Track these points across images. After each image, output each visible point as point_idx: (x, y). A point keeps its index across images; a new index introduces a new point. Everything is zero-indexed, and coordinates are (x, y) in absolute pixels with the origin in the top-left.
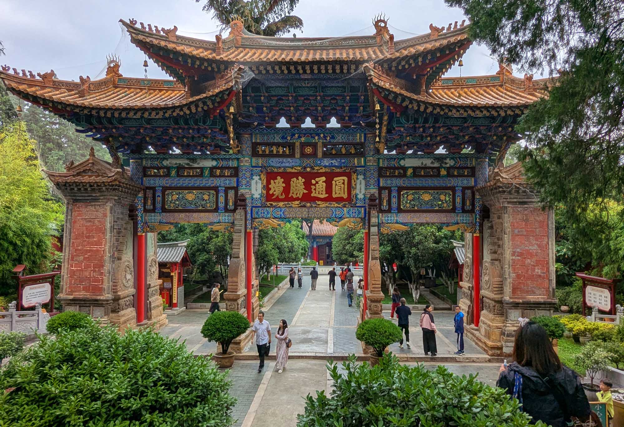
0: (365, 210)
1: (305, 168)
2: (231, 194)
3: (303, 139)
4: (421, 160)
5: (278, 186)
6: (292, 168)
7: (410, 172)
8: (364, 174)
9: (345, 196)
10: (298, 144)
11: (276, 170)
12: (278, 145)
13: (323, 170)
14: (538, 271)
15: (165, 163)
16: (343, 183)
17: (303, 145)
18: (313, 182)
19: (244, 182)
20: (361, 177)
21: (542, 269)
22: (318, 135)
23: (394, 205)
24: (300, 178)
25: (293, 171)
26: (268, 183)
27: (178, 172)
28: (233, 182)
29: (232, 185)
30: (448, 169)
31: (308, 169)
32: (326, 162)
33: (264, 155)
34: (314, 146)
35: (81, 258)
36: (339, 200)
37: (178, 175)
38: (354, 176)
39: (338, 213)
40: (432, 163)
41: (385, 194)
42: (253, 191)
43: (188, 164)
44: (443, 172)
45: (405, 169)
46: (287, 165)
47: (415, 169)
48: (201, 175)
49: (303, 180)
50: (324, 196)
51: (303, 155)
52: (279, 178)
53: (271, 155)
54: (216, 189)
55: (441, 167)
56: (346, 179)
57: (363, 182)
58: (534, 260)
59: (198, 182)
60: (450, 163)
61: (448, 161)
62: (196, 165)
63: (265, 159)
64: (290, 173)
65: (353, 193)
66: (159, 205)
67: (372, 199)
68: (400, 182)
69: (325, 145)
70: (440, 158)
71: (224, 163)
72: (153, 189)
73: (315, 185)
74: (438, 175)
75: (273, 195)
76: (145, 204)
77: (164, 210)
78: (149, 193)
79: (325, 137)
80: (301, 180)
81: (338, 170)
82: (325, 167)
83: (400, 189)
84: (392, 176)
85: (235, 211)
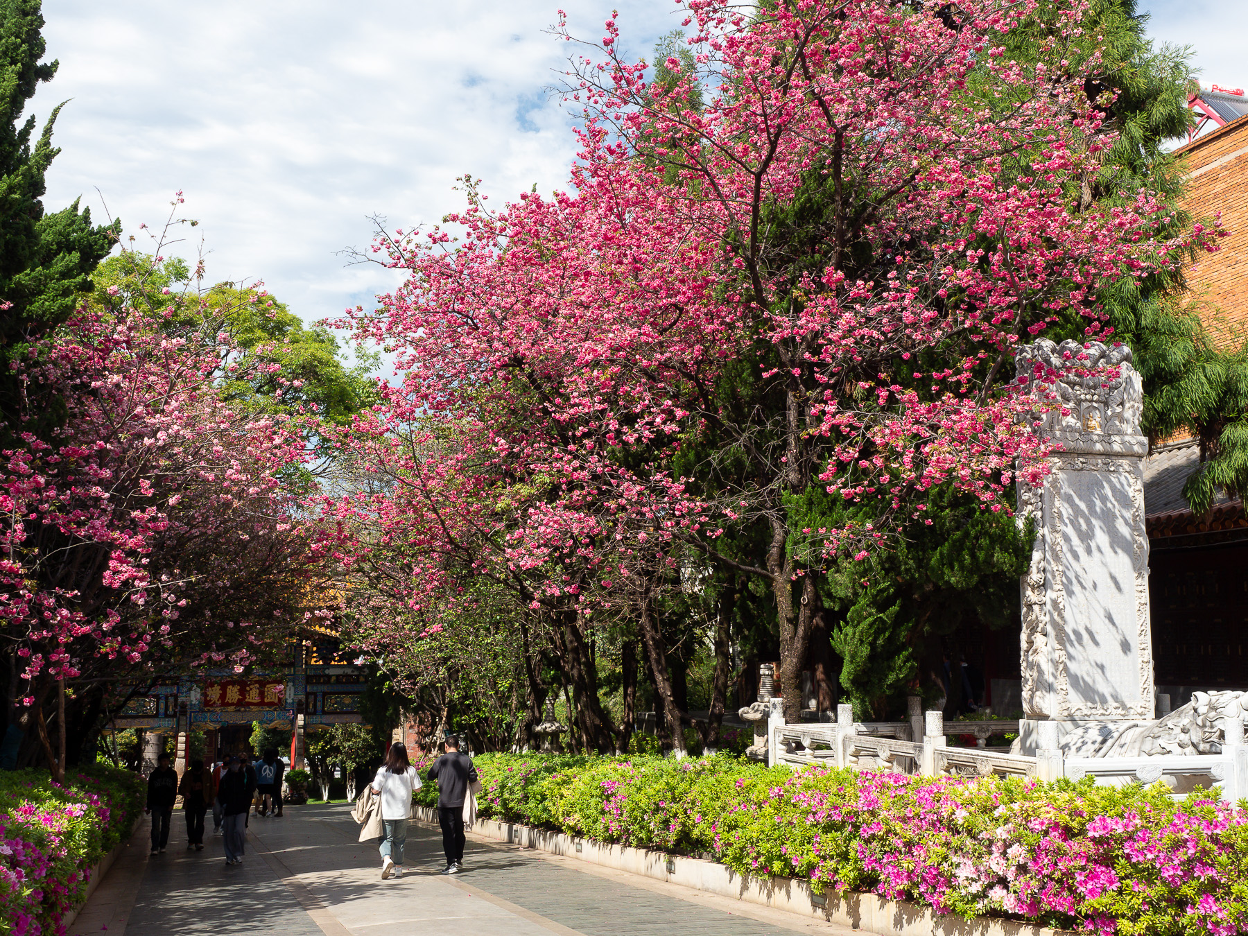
0: (293, 713)
1: (241, 677)
2: (171, 699)
4: (344, 670)
5: (215, 693)
6: (229, 677)
7: (333, 679)
8: (294, 682)
9: (276, 701)
11: (214, 680)
13: (257, 679)
18: (248, 689)
19: (184, 690)
20: (290, 685)
23: (319, 708)
24: (235, 685)
25: (230, 679)
26: (206, 690)
28: (175, 690)
29: (172, 693)
32: (260, 672)
36: (271, 704)
39: (269, 716)
40: (353, 672)
41: (312, 698)
42: (192, 698)
44: (362, 679)
45: (329, 677)
46: (225, 674)
47: (338, 676)
49: (239, 687)
50: (257, 700)
52: (216, 685)
54: (157, 697)
55: (361, 675)
57: (292, 689)
64: (227, 681)
65: (283, 698)
67: (300, 703)
68: (325, 688)
73: (249, 691)
75: (210, 701)
80: (237, 688)
81: (270, 679)
82: (259, 676)
83: (324, 694)
84: (318, 683)
85: (174, 716)
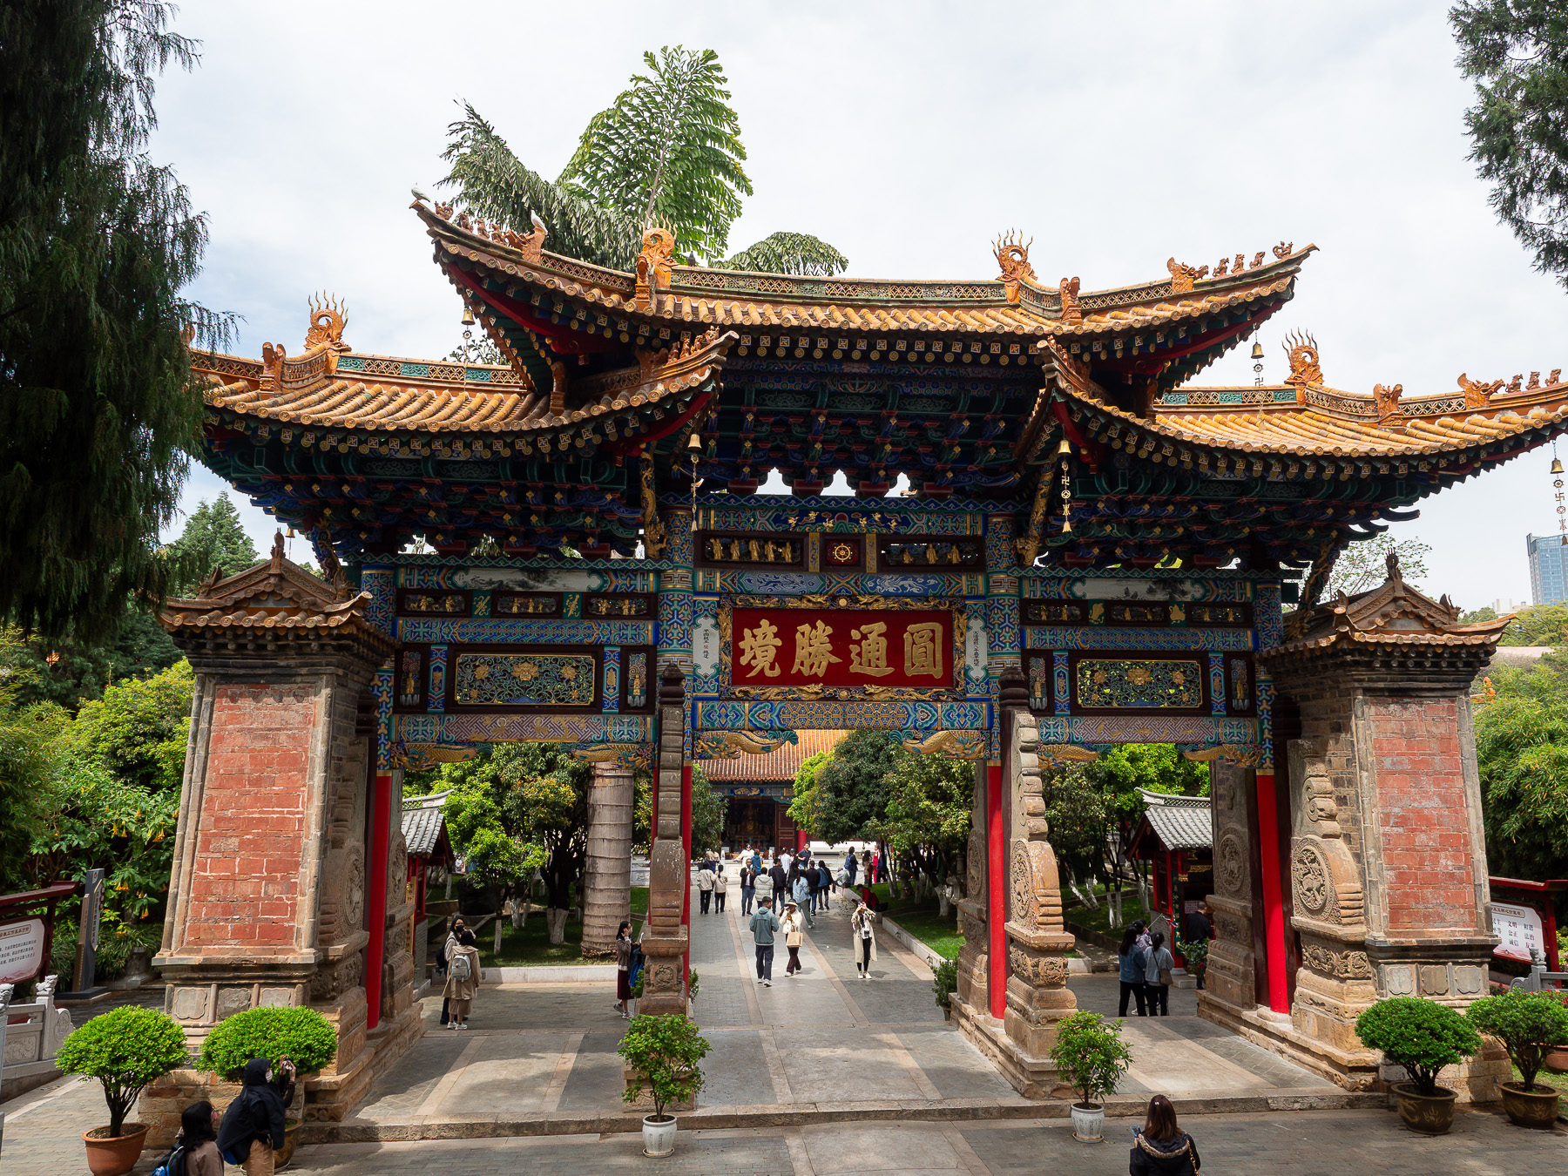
0: (991, 708)
1: (834, 598)
2: (637, 663)
3: (829, 524)
4: (1125, 584)
5: (761, 644)
6: (801, 598)
7: (1097, 612)
8: (986, 618)
9: (938, 672)
10: (814, 540)
11: (757, 603)
12: (763, 538)
13: (880, 605)
14: (1446, 863)
15: (461, 580)
16: (933, 640)
17: (829, 541)
18: (855, 634)
19: (675, 632)
20: (977, 624)
21: (1456, 858)
22: (868, 514)
23: (1061, 697)
24: (819, 624)
25: (804, 605)
26: (737, 636)
27: (493, 605)
28: (647, 632)
29: (641, 641)
30: (1189, 607)
31: (843, 602)
32: (889, 584)
33: (726, 564)
34: (857, 542)
35: (234, 842)
36: (922, 682)
37: (494, 613)
38: (959, 621)
39: (921, 716)
40: (1151, 591)
41: (1038, 668)
42: (698, 658)
43: (523, 584)
44: (1177, 615)
45: (1084, 605)
46: (788, 589)
47: (1109, 604)
48: (558, 614)
49: (829, 630)
50: (883, 671)
51: (828, 563)
52: (764, 623)
53: (746, 563)
54: (597, 650)
55: (1172, 601)
56: (938, 627)
57: (983, 639)
58: (1435, 834)
59: (550, 632)
60: (1193, 591)
61: (1187, 586)
62: (544, 587)
63: (729, 575)
64: (796, 610)
65: (958, 664)
66: (437, 694)
67: (1008, 680)
68: (1075, 638)
69: (883, 542)
70: (1169, 581)
71: (621, 583)
72: (424, 649)
73: (858, 643)
74: (1165, 622)
75: (750, 667)
76: (399, 689)
77: (451, 707)
78: (412, 662)
79: (884, 520)
80: (823, 630)
81: (918, 606)
82: (887, 596)
83: (1075, 655)
84: (1055, 622)
85: (647, 709)
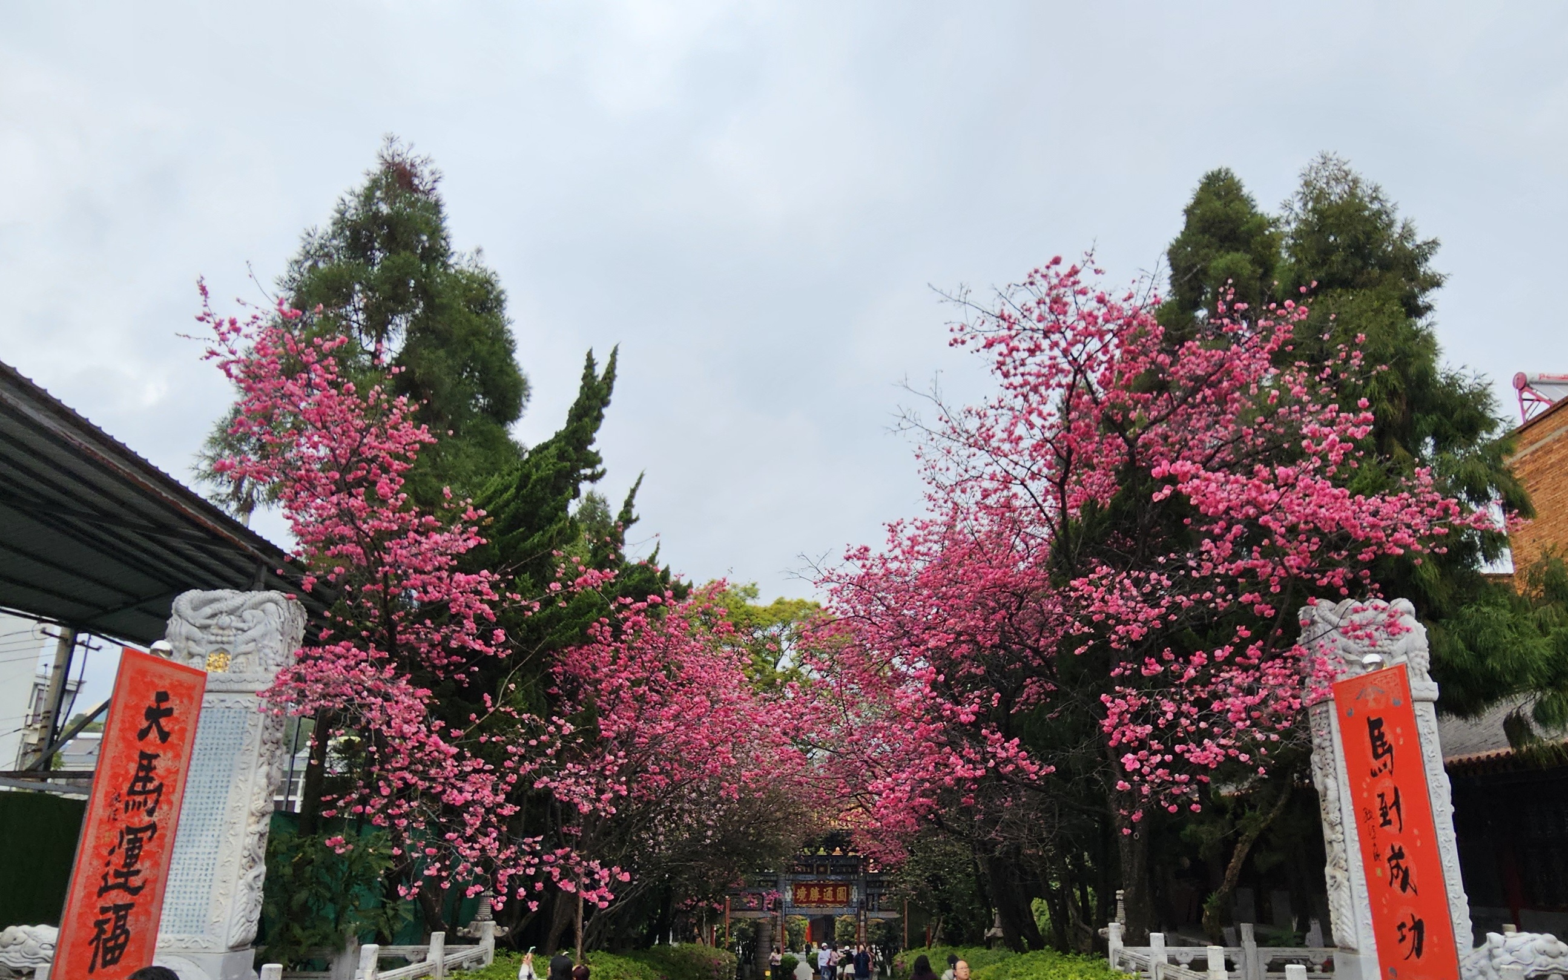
0: (857, 909)
1: (819, 881)
3: (818, 862)
5: (802, 893)
8: (857, 885)
9: (845, 900)
10: (815, 865)
11: (801, 883)
13: (831, 883)
16: (844, 892)
17: (818, 866)
19: (780, 890)
20: (855, 887)
22: (828, 859)
23: (875, 906)
25: (812, 883)
26: (796, 891)
31: (822, 882)
32: (833, 877)
34: (825, 866)
36: (841, 902)
38: (851, 887)
39: (840, 911)
41: (870, 898)
42: (786, 897)
45: (883, 882)
46: (808, 879)
47: (889, 882)
50: (832, 900)
51: (819, 872)
52: (803, 887)
53: (798, 872)
56: (845, 888)
57: (857, 891)
59: (751, 890)
63: (794, 875)
65: (850, 898)
67: (862, 903)
69: (832, 866)
73: (826, 892)
75: (799, 899)
79: (832, 860)
80: (817, 889)
81: (840, 883)
82: (832, 880)
83: (880, 896)
84: (875, 887)
85: (774, 909)
